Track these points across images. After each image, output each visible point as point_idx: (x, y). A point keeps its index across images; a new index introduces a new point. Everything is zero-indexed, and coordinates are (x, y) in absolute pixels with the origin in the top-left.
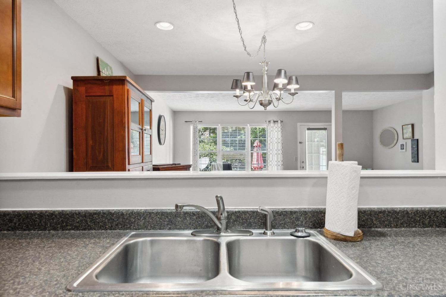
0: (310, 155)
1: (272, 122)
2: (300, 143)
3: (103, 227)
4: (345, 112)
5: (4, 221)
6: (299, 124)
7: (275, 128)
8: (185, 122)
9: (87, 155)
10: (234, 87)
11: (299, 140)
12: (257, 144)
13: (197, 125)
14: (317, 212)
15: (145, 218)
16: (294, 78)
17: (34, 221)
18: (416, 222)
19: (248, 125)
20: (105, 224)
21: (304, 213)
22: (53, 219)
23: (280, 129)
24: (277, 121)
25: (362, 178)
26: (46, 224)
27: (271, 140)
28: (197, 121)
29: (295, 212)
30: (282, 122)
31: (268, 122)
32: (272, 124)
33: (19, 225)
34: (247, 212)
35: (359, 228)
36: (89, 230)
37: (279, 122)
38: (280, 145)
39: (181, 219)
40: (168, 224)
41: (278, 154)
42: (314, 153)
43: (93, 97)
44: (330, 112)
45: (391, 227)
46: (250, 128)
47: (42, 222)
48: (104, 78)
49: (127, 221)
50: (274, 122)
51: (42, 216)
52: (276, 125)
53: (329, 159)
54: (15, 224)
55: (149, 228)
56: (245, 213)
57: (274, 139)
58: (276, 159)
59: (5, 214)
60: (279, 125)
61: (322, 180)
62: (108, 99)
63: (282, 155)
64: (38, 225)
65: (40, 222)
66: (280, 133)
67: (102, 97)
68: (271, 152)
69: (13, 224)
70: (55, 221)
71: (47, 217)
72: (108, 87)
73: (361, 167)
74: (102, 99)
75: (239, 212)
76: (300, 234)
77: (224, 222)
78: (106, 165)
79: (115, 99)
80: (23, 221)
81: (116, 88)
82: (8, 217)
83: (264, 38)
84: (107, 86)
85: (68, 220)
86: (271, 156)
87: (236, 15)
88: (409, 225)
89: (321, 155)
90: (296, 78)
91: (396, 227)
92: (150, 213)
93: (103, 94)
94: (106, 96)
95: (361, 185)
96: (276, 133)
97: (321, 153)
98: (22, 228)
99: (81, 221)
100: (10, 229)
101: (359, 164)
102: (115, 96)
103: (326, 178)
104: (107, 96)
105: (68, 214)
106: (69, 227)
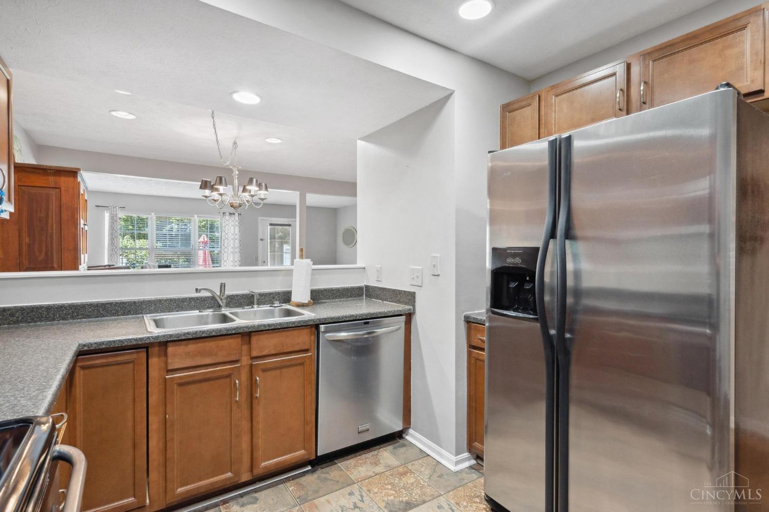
0: (272, 253)
1: (227, 214)
2: (262, 240)
3: (116, 314)
4: (310, 208)
5: (3, 316)
6: (260, 218)
7: (230, 221)
8: (96, 206)
9: (20, 254)
10: (203, 187)
11: (260, 236)
12: (204, 240)
13: (118, 213)
14: (286, 292)
15: (155, 305)
16: (263, 184)
17: (41, 314)
18: (343, 295)
19: (196, 216)
20: (117, 311)
21: (278, 293)
22: (63, 311)
23: (237, 223)
24: (234, 214)
25: (313, 270)
26: (54, 315)
27: (227, 236)
28: (118, 207)
29: (272, 293)
30: (239, 214)
31: (222, 214)
32: (227, 217)
33: (22, 318)
34: (239, 295)
35: (311, 299)
36: (101, 317)
37: (237, 214)
38: (237, 242)
39: (187, 303)
40: (176, 308)
41: (234, 252)
42: (277, 252)
43: (30, 188)
44: (294, 206)
45: (330, 299)
46: (198, 220)
47: (50, 314)
48: (48, 168)
49: (139, 308)
50: (230, 214)
51: (49, 309)
52: (232, 218)
53: (293, 257)
54: (18, 317)
55: (159, 311)
56: (237, 296)
57: (230, 234)
58: (232, 259)
59: (4, 310)
60: (237, 218)
61: (289, 272)
62: (53, 193)
63: (239, 254)
64: (45, 317)
65: (48, 314)
66: (237, 229)
67: (45, 189)
68: (226, 250)
69: (15, 318)
70: (64, 312)
71: (56, 310)
72: (53, 178)
73: (312, 262)
74: (45, 191)
75: (233, 295)
76: (276, 305)
77: (224, 301)
78: (50, 266)
79: (63, 192)
80: (27, 314)
81: (64, 181)
82: (8, 312)
83: (235, 143)
84: (51, 176)
85: (79, 310)
86: (226, 255)
87: (216, 131)
88: (340, 297)
89: (284, 254)
90: (266, 185)
91: (333, 299)
92: (160, 300)
93: (46, 186)
94: (50, 188)
95: (312, 274)
96: (232, 228)
97: (284, 251)
98: (26, 321)
99: (94, 310)
100: (11, 322)
101: (312, 261)
102: (63, 189)
103: (292, 270)
104: (52, 188)
105: (79, 306)
106: (80, 317)
